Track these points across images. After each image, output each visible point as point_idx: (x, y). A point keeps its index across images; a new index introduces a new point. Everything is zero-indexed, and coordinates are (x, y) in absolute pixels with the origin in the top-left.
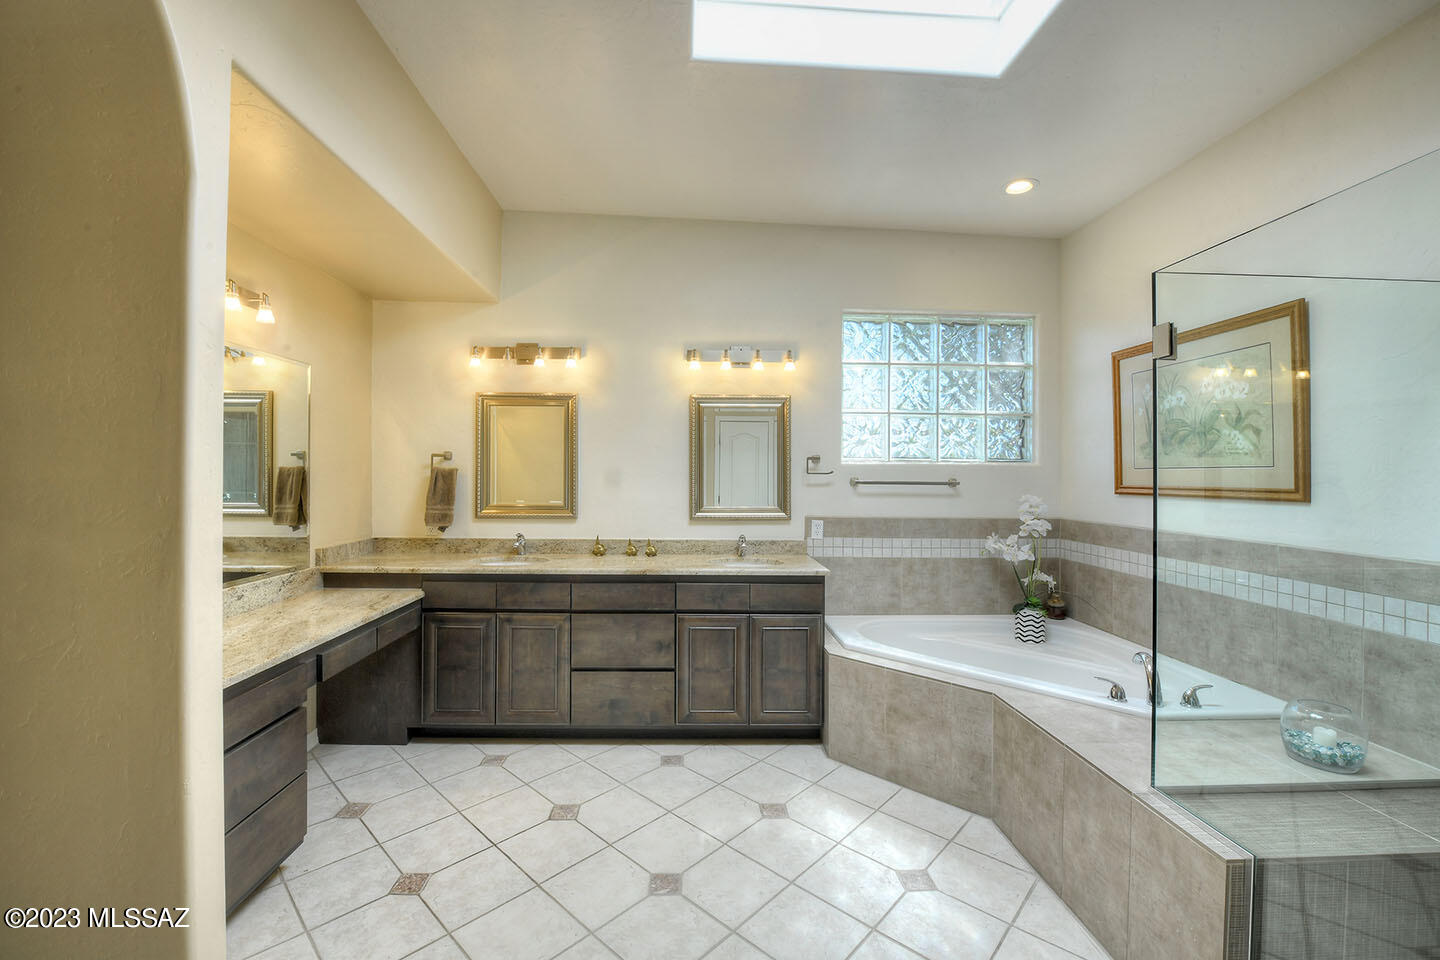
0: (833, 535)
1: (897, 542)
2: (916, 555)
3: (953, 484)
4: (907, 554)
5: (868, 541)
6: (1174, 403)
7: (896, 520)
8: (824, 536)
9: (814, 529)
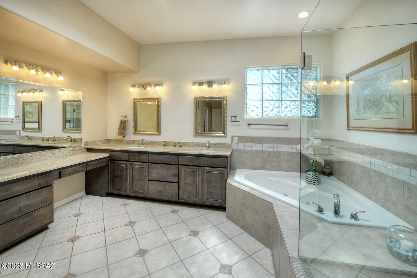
0: (241, 142)
1: (264, 145)
2: (272, 150)
3: (286, 125)
4: (268, 149)
5: (253, 145)
6: (367, 93)
7: (264, 138)
8: (238, 142)
9: (234, 140)
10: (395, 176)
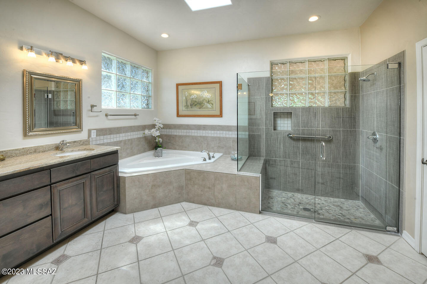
0: (100, 135)
1: (121, 135)
2: (126, 138)
3: (135, 115)
4: (124, 139)
8: (96, 136)
9: (92, 134)
10: (213, 136)
